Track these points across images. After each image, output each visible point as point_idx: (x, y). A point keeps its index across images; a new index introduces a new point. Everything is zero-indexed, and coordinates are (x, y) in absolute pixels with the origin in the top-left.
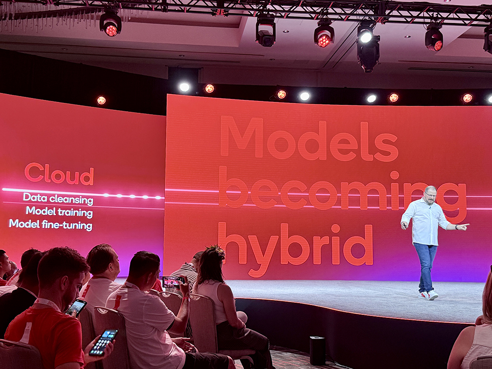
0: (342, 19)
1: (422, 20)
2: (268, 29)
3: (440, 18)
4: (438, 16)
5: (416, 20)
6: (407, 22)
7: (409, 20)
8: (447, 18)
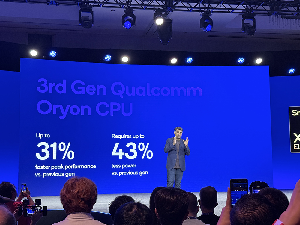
0: (142, 8)
1: (199, 10)
2: (89, 15)
3: (210, 8)
4: (209, 7)
5: (194, 9)
6: (188, 11)
7: (190, 9)
8: (216, 8)
